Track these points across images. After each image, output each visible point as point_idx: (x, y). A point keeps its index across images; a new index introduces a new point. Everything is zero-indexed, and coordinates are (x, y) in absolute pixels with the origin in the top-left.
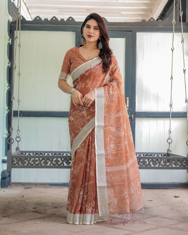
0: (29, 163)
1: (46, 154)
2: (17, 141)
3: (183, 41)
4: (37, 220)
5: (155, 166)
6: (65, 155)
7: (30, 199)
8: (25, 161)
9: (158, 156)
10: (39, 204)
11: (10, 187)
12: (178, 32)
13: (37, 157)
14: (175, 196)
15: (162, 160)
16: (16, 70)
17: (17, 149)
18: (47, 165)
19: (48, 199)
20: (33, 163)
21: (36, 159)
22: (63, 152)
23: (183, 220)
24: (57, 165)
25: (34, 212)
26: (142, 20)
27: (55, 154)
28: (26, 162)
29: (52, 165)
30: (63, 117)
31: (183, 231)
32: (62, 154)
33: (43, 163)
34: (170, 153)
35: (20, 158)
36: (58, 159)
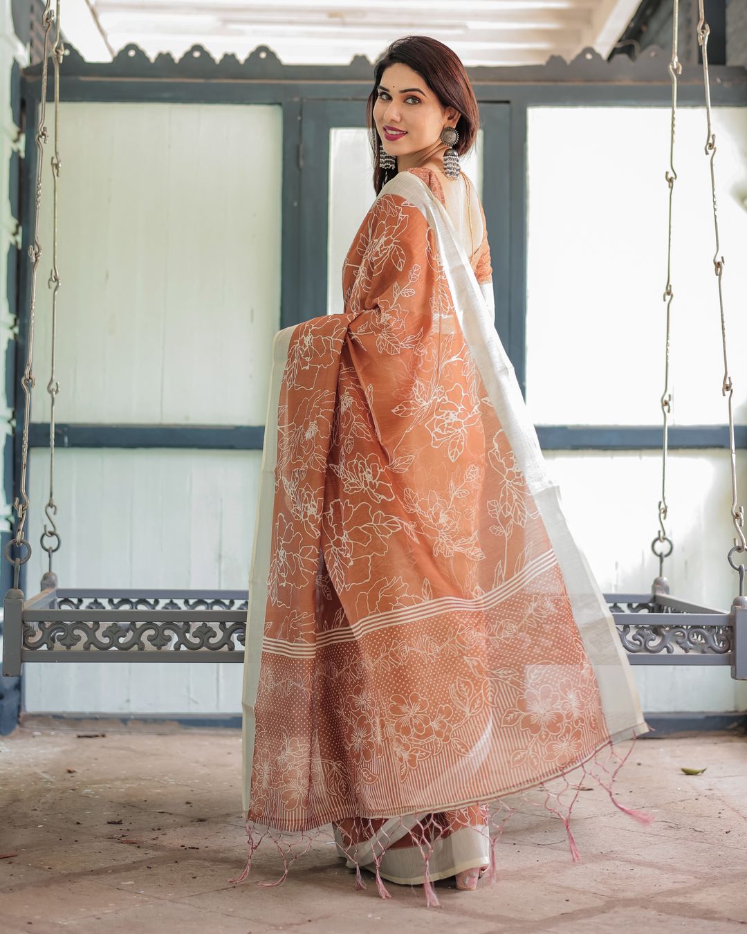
0: (92, 641)
1: (162, 604)
2: (47, 550)
3: (711, 146)
4: (125, 874)
6: (237, 604)
7: (98, 782)
8: (77, 632)
9: (615, 607)
10: (133, 804)
11: (21, 732)
12: (693, 107)
13: (124, 616)
14: (684, 770)
15: (632, 626)
16: (39, 263)
17: (47, 581)
18: (163, 648)
19: (172, 782)
20: (106, 640)
21: (120, 624)
22: (234, 595)
23: (716, 872)
24: (204, 649)
25: (111, 838)
26: (548, 59)
27: (201, 602)
28: (79, 638)
29: (183, 648)
30: (231, 447)
31: (713, 919)
32: (227, 603)
33: (150, 639)
34: (665, 595)
35: (56, 623)
36: (209, 624)
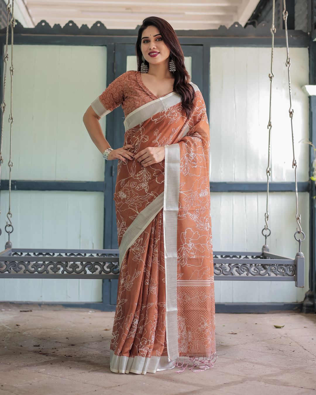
0: (27, 269)
1: (56, 255)
2: (8, 232)
3: (288, 63)
4: (41, 366)
5: (240, 274)
6: (88, 255)
7: (29, 330)
9: (246, 257)
10: (44, 338)
12: (281, 47)
13: (40, 259)
14: (275, 326)
15: (254, 265)
16: (5, 111)
17: (8, 245)
18: (57, 272)
19: (60, 330)
20: (33, 269)
21: (39, 262)
22: (86, 252)
23: (289, 367)
24: (74, 273)
25: (35, 352)
26: (219, 27)
27: (72, 254)
28: (21, 268)
29: (65, 273)
30: (85, 190)
31: (288, 386)
32: (83, 254)
33: (51, 269)
34: (267, 252)
35: (12, 262)
36: (77, 263)
